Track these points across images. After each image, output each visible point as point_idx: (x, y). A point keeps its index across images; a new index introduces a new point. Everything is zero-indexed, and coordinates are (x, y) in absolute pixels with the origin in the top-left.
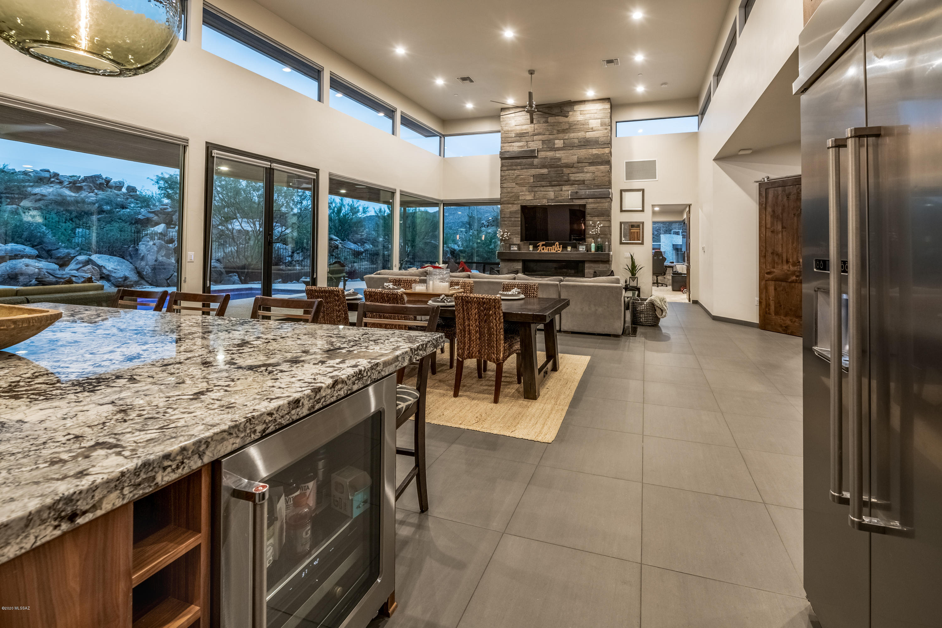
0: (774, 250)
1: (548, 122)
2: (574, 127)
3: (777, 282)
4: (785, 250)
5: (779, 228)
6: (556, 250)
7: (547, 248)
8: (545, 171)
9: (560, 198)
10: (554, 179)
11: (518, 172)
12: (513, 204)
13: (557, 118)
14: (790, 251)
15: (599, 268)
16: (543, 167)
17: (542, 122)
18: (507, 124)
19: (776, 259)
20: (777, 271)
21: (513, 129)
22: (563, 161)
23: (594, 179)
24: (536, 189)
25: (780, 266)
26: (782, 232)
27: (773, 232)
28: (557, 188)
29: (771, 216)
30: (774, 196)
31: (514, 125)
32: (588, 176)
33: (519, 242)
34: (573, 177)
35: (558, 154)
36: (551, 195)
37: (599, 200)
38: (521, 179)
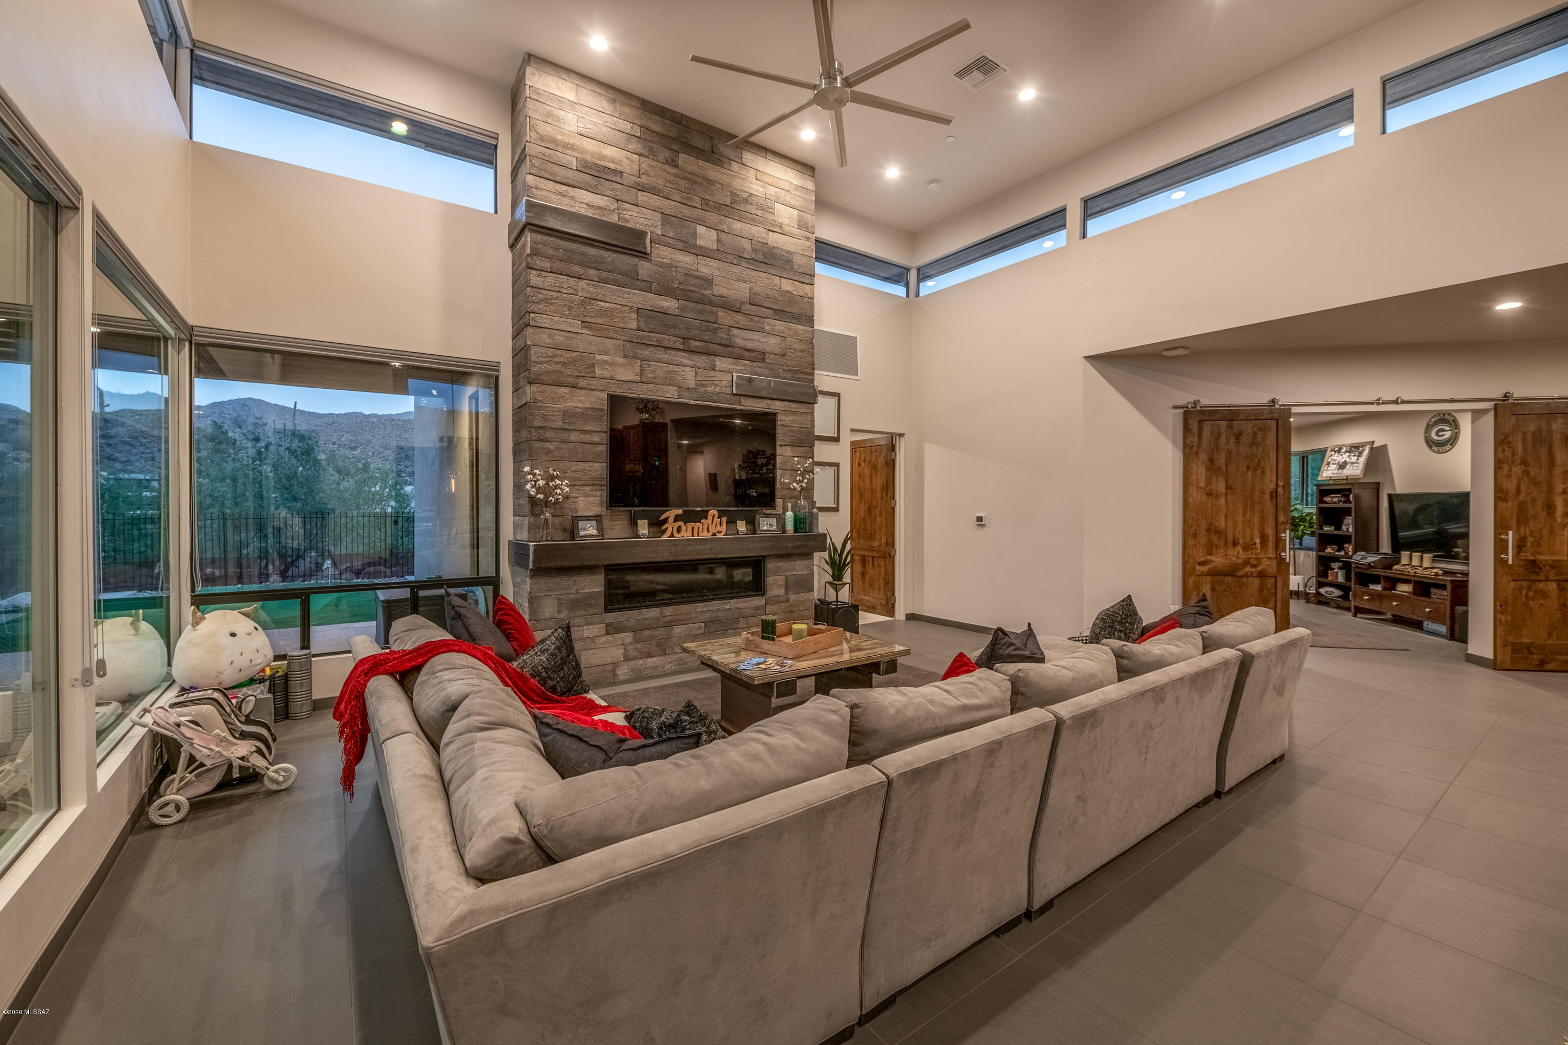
0: (1211, 524)
1: (677, 166)
2: (742, 207)
3: (1216, 578)
4: (1230, 525)
5: (1221, 487)
6: (712, 530)
7: (690, 525)
8: (669, 304)
9: (710, 389)
10: (695, 332)
11: (591, 289)
12: (575, 387)
13: (701, 163)
14: (1240, 526)
15: (794, 569)
16: (666, 291)
17: (661, 158)
18: (549, 115)
19: (1215, 539)
20: (1218, 560)
21: (572, 141)
22: (717, 290)
23: (785, 355)
24: (647, 352)
25: (1222, 551)
26: (1226, 495)
27: (1209, 494)
28: (702, 360)
29: (1207, 468)
30: (1212, 435)
31: (574, 128)
32: (771, 344)
33: (595, 510)
34: (741, 338)
35: (706, 267)
36: (689, 376)
37: (794, 405)
38: (601, 313)
